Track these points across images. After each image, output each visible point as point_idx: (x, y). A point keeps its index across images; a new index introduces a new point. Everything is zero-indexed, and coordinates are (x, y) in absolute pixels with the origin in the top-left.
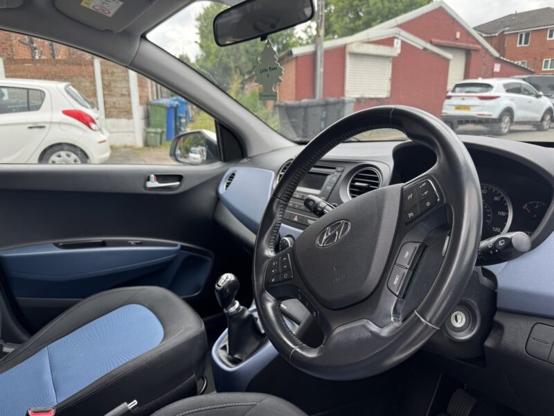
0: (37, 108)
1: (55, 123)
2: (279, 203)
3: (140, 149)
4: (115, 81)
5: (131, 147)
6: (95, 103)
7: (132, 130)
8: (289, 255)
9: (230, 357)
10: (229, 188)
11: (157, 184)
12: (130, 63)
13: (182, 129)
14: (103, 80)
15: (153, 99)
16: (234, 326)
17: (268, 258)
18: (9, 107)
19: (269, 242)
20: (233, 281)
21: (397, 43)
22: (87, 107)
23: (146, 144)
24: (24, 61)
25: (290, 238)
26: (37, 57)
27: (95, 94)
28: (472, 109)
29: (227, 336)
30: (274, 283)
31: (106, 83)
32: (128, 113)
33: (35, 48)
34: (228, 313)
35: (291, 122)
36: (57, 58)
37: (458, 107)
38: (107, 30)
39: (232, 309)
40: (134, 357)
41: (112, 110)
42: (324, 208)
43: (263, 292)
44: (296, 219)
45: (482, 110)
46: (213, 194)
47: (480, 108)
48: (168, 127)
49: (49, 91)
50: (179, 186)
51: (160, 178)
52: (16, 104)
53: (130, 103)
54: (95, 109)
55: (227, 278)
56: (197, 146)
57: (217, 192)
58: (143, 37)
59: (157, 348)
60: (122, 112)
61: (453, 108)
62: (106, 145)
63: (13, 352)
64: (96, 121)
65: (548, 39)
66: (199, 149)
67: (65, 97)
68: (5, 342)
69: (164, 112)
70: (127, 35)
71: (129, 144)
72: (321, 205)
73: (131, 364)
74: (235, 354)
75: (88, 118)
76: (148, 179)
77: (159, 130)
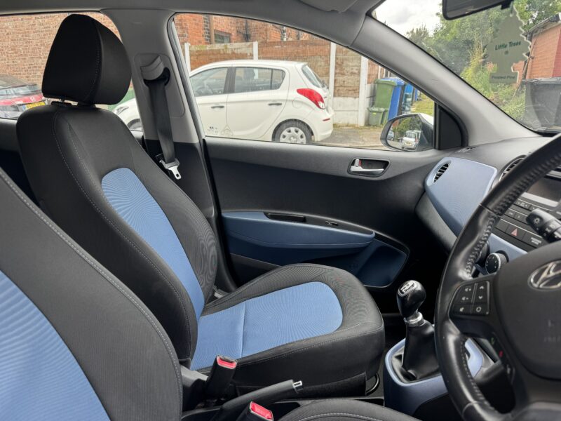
0: (277, 87)
1: (290, 100)
2: (489, 215)
3: (361, 128)
4: (346, 59)
5: (353, 126)
6: (326, 82)
7: (356, 110)
8: (488, 283)
9: (404, 370)
10: (437, 181)
11: (360, 169)
12: (351, 43)
13: (407, 108)
14: (337, 58)
15: (382, 78)
16: (413, 339)
17: (461, 280)
18: (257, 85)
19: (466, 260)
20: (419, 291)
22: (318, 86)
23: (368, 124)
24: (274, 43)
25: (503, 256)
26: (285, 39)
27: (327, 74)
29: (404, 347)
30: (461, 313)
31: (339, 62)
32: (355, 92)
33: (284, 31)
34: (408, 324)
35: (535, 108)
36: (301, 39)
38: (333, 11)
39: (413, 321)
40: (309, 337)
41: (341, 88)
42: (556, 230)
43: (445, 319)
44: (515, 233)
46: (420, 185)
48: (392, 106)
49: (288, 71)
50: (383, 172)
51: (365, 162)
52: (263, 83)
53: (359, 81)
54: (325, 88)
55: (413, 286)
56: (413, 129)
57: (424, 183)
58: (369, 15)
59: (331, 334)
60: (350, 90)
62: (330, 123)
63: (221, 298)
64: (325, 100)
66: (416, 132)
67: (301, 77)
68: (218, 288)
69: (390, 90)
70: (352, 14)
71: (351, 122)
72: (551, 226)
73: (304, 343)
74: (409, 369)
75: (318, 98)
76: (353, 164)
77: (382, 110)
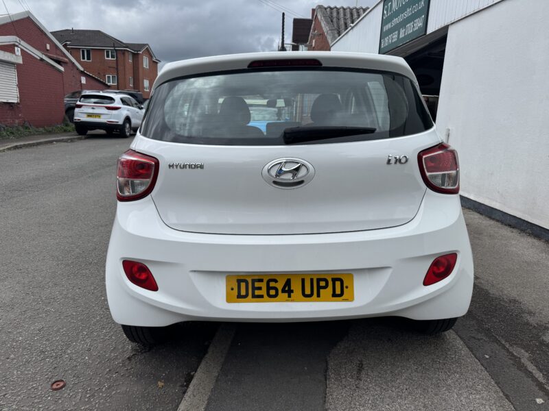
21: (18, 51)
28: (102, 116)
37: (90, 115)
45: (110, 118)
47: (109, 116)
61: (85, 115)
65: (106, 58)
